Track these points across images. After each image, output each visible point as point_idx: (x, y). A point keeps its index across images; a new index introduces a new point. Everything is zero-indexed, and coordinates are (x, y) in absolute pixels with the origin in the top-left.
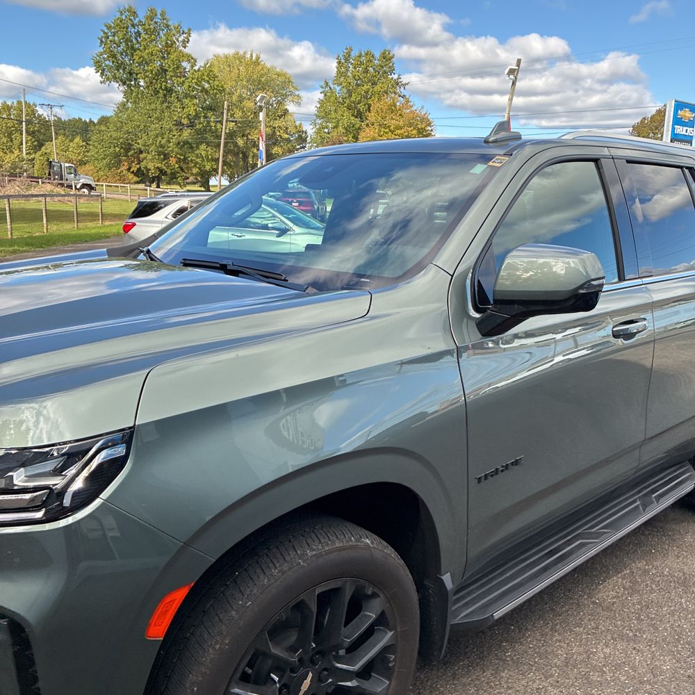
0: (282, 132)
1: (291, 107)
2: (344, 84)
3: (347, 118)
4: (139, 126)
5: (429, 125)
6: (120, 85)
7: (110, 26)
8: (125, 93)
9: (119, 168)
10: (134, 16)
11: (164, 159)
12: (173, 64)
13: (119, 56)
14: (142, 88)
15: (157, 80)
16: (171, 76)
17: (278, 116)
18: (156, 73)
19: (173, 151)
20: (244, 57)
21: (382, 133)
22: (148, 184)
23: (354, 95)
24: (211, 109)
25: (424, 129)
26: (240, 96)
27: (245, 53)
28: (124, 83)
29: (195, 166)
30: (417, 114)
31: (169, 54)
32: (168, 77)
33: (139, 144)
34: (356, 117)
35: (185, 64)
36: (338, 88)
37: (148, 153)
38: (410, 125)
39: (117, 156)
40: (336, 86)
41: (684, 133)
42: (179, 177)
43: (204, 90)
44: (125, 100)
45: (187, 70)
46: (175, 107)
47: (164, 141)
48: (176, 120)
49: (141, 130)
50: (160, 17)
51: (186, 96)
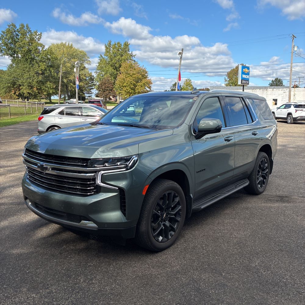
0: (83, 76)
1: (86, 66)
2: (109, 56)
3: (111, 70)
4: (19, 75)
5: (146, 73)
6: (9, 57)
7: (4, 32)
8: (12, 60)
9: (10, 93)
10: (15, 27)
11: (31, 89)
12: (34, 48)
13: (9, 44)
14: (20, 58)
15: (27, 55)
16: (34, 53)
17: (81, 69)
18: (26, 52)
19: (35, 85)
20: (65, 45)
21: (127, 77)
22: (23, 99)
23: (113, 60)
24: (51, 67)
25: (144, 75)
26: (64, 61)
27: (66, 43)
28: (11, 56)
29: (45, 91)
30: (141, 68)
31: (32, 43)
32: (32, 53)
33: (19, 82)
34: (114, 69)
35: (39, 48)
36: (106, 57)
37: (24, 86)
38: (138, 73)
39: (9, 87)
40: (105, 57)
41: (246, 77)
42: (38, 96)
43: (48, 59)
44: (12, 63)
45: (40, 50)
46: (35, 66)
47: (31, 81)
48: (36, 72)
49: (20, 76)
50: (26, 28)
51: (41, 61)
